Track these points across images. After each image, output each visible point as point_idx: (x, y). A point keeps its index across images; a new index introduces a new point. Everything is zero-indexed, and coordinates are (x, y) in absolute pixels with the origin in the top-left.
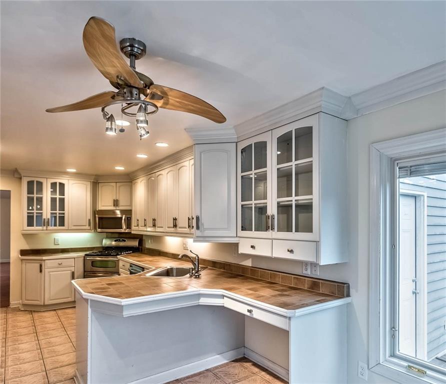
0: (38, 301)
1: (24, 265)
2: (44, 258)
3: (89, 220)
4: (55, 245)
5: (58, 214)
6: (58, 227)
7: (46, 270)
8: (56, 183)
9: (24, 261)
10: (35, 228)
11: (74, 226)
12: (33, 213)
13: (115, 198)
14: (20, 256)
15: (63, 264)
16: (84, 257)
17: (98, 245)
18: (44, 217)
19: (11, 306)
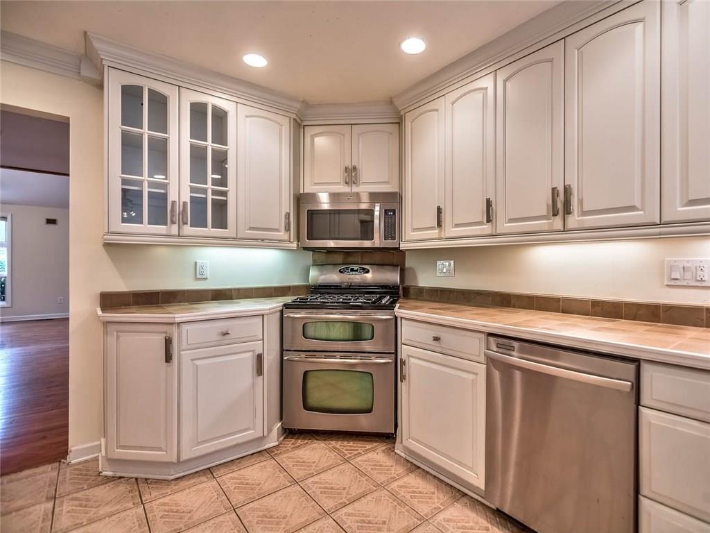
0: (160, 449)
1: (112, 340)
2: (179, 317)
3: (288, 215)
4: (197, 279)
5: (210, 192)
6: (210, 231)
7: (184, 355)
8: (204, 106)
9: (110, 328)
10: (145, 227)
11: (251, 228)
12: (140, 183)
13: (348, 164)
14: (99, 312)
15: (233, 335)
16: (282, 312)
17: (297, 282)
18: (172, 196)
19: (73, 459)
